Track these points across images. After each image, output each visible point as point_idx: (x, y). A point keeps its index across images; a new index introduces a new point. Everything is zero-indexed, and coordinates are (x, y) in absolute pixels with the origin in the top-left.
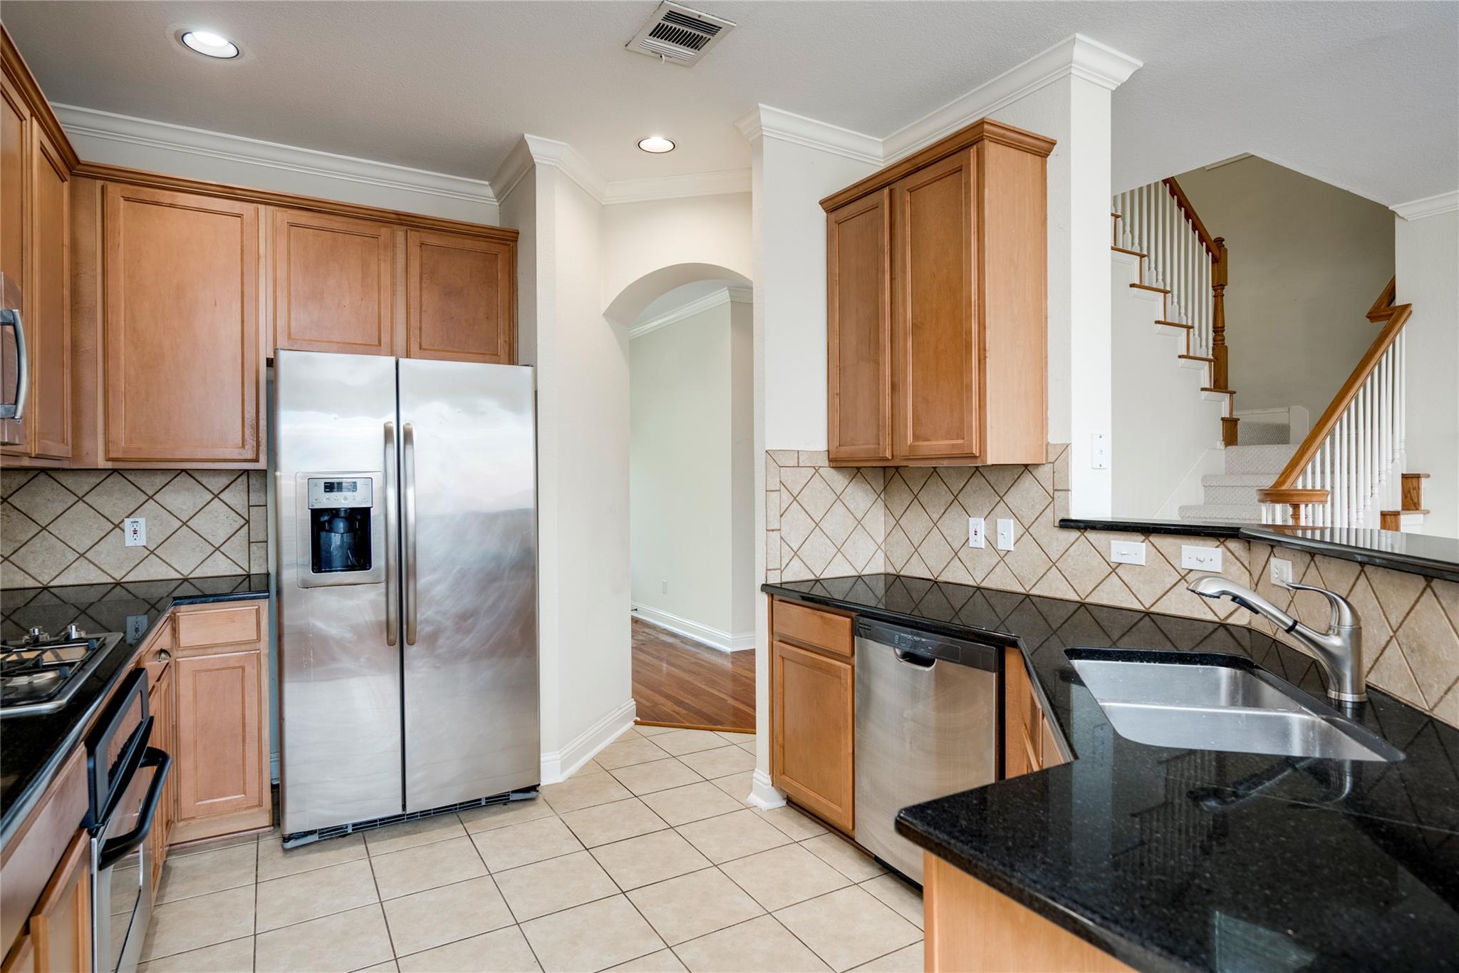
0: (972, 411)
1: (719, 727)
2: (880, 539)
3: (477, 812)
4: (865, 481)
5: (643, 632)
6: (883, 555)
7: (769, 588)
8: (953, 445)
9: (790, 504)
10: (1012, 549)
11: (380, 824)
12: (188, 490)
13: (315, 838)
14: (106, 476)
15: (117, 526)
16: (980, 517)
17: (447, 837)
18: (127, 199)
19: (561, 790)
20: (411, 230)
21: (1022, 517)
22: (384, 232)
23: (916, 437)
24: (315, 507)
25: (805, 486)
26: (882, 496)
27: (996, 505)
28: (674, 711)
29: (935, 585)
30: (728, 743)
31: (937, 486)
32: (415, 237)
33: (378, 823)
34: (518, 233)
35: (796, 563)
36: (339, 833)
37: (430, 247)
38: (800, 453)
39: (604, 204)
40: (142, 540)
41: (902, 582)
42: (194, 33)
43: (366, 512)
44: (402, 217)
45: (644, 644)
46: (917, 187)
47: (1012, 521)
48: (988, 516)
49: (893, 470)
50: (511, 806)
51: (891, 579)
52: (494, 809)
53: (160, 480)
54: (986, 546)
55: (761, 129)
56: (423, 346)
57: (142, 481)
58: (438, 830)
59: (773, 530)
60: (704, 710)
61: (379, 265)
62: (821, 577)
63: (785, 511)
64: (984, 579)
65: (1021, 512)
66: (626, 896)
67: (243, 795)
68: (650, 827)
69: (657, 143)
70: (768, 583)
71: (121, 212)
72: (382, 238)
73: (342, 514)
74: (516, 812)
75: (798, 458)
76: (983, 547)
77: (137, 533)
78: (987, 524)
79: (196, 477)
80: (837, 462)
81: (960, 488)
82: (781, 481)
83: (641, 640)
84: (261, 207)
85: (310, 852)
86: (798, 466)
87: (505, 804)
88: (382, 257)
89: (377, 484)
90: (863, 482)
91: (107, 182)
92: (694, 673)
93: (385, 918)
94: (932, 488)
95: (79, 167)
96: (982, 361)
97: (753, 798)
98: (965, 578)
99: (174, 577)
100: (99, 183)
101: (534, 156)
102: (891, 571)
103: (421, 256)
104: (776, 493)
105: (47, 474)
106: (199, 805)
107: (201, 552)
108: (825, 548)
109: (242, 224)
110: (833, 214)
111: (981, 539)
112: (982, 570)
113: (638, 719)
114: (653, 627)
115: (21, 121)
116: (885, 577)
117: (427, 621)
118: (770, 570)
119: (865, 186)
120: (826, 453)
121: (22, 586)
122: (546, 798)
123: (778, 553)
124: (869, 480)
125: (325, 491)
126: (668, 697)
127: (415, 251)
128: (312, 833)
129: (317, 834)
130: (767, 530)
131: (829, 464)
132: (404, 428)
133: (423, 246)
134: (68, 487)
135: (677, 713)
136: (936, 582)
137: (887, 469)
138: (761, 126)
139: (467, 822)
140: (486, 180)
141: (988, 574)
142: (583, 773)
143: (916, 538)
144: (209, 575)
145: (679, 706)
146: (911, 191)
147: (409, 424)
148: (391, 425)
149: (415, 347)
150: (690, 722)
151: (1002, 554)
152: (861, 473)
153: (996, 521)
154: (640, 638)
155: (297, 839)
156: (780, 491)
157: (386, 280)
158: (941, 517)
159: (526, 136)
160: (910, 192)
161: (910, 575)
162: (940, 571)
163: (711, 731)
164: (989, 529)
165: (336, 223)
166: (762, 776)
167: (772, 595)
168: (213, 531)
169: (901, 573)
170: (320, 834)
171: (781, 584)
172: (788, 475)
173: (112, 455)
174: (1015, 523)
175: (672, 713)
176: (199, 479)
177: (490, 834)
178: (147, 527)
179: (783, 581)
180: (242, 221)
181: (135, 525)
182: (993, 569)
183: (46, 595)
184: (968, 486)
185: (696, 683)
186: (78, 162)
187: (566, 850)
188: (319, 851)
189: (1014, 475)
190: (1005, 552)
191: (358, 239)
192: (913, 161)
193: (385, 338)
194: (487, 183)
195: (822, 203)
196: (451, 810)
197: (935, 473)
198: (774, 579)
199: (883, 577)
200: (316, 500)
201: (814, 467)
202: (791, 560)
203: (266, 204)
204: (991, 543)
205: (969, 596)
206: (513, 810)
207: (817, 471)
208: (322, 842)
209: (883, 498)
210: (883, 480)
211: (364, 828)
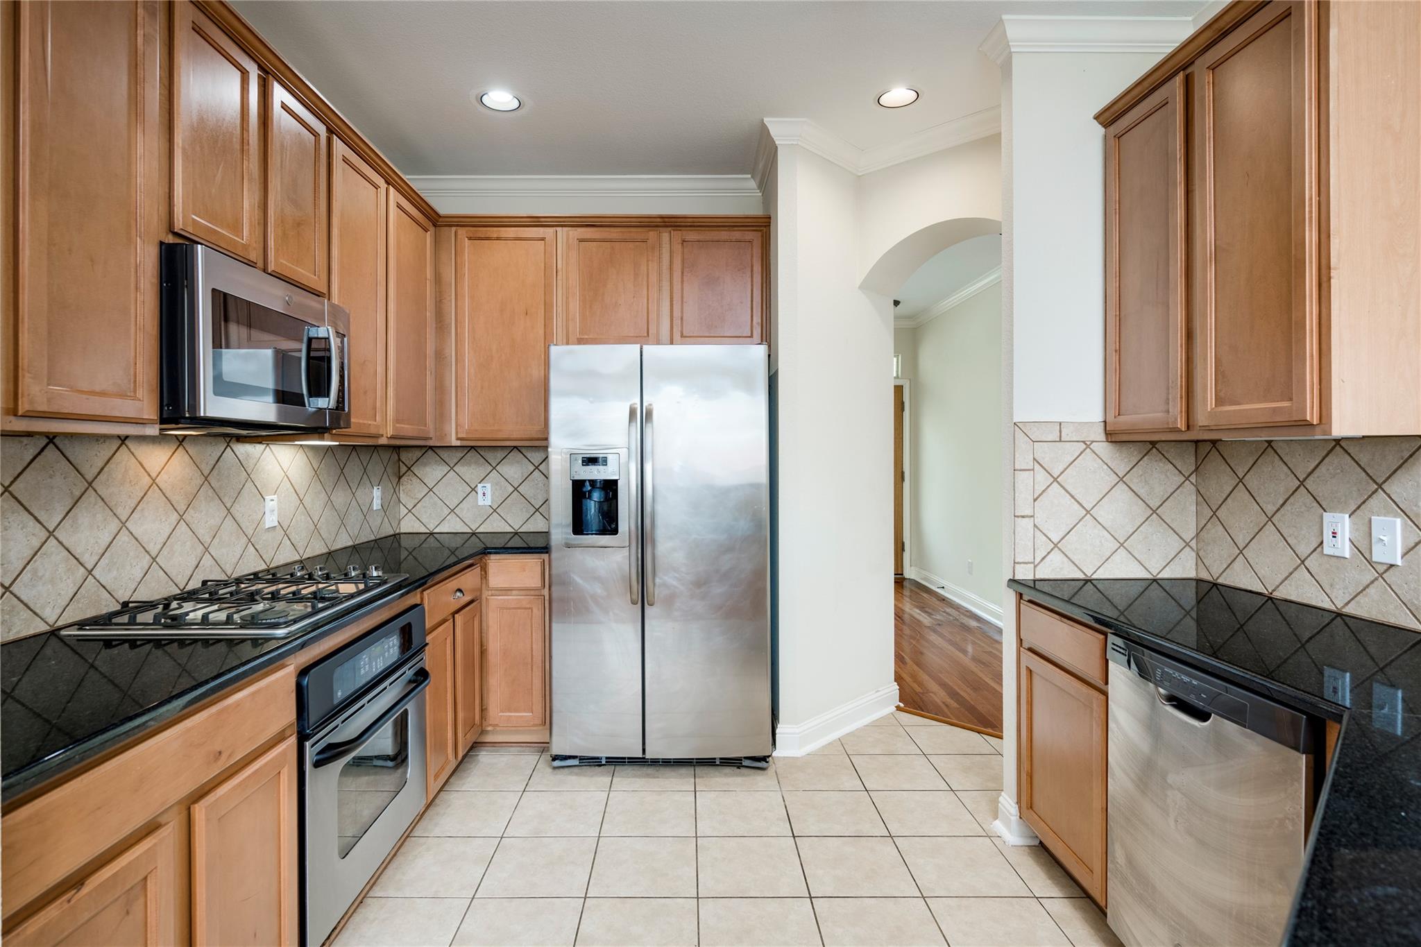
0: (1305, 359)
1: (990, 731)
2: (1189, 533)
3: (711, 770)
4: (1164, 460)
5: (944, 612)
6: (1194, 554)
7: (1015, 585)
8: (1274, 409)
9: (1048, 486)
10: (1399, 562)
11: (628, 762)
12: (518, 462)
13: (576, 762)
14: (466, 451)
15: (473, 489)
16: (1341, 512)
17: (677, 785)
18: (470, 239)
19: (794, 764)
20: (674, 230)
21: (1417, 515)
22: (652, 235)
23: (1219, 401)
24: (575, 478)
25: (1070, 465)
26: (1193, 479)
27: (1370, 496)
28: (944, 703)
29: (1270, 601)
30: (993, 751)
31: (1273, 467)
32: (677, 235)
33: (627, 760)
34: (770, 218)
35: (1056, 557)
36: (596, 762)
37: (690, 243)
38: (1062, 424)
39: (860, 174)
40: (488, 501)
41: (1220, 593)
42: (489, 94)
43: (615, 482)
44: (666, 220)
45: (939, 625)
46: (1221, 61)
47: (1398, 521)
48: (1355, 511)
49: (1208, 446)
50: (743, 770)
51: (1206, 587)
52: (727, 770)
53: (500, 454)
54: (1353, 555)
55: (1009, 45)
56: (685, 334)
57: (489, 455)
58: (672, 780)
59: (1023, 517)
60: (979, 708)
61: (648, 265)
62: (1094, 577)
63: (1040, 495)
64: (1349, 602)
65: (1415, 508)
66: (812, 903)
67: (531, 714)
68: (866, 829)
69: (899, 95)
70: (1016, 578)
71: (466, 249)
72: (650, 242)
73: (598, 485)
74: (744, 778)
75: (1060, 432)
76: (1347, 555)
77: (486, 495)
78: (1353, 524)
79: (524, 453)
80: (1114, 436)
81: (1309, 470)
82: (1034, 459)
83: (939, 620)
84: (559, 229)
85: (571, 774)
86: (1060, 441)
87: (739, 767)
88: (650, 258)
89: (623, 459)
90: (1161, 460)
91: (458, 228)
92: (984, 663)
93: (596, 853)
94: (1265, 470)
95: (441, 220)
96: (1324, 285)
97: (998, 826)
98: (1317, 596)
99: (508, 531)
100: (454, 229)
101: (775, 139)
102: (1204, 575)
103: (683, 253)
104: (1027, 472)
105: (433, 450)
106: (501, 716)
107: (526, 512)
108: (1101, 542)
109: (545, 245)
110: (1112, 128)
111: (1343, 544)
112: (1346, 588)
113: (902, 705)
114: (957, 608)
115: (377, 189)
116: (1197, 583)
117: (665, 585)
118: (1018, 563)
119: (1150, 80)
120: (1102, 424)
121: (419, 531)
122: (778, 771)
123: (1030, 544)
124: (1170, 458)
125: (583, 465)
126: (943, 685)
127: (678, 247)
128: (574, 757)
129: (578, 759)
130: (1015, 516)
131: (1107, 438)
132: (646, 409)
133: (684, 243)
134: (445, 459)
135: (947, 705)
136: (1271, 598)
137: (1199, 444)
138: (1008, 42)
139: (699, 777)
140: (748, 174)
141: (1355, 596)
142: (822, 754)
143: (1241, 537)
144: (532, 530)
145: (952, 698)
146: (1213, 68)
147: (650, 405)
148: (636, 406)
149: (677, 335)
150: (958, 718)
151: (1381, 569)
152: (1158, 450)
153: (1370, 521)
154: (938, 617)
155: (561, 760)
156: (1033, 470)
157: (654, 278)
158: (1278, 510)
159: (766, 120)
160: (1213, 70)
161: (1232, 584)
162: (1277, 584)
163: (979, 733)
164: (1357, 530)
165: (614, 233)
166: (1008, 802)
167: (1021, 595)
168: (535, 496)
169: (1220, 581)
170: (580, 760)
171: (1035, 581)
172: (1043, 452)
173: (459, 436)
174: (1404, 526)
175: (941, 704)
176: (525, 454)
177: (713, 795)
178: (492, 490)
179: (1038, 577)
180: (545, 243)
181: (484, 489)
182: (1364, 589)
183: (431, 539)
184: (1323, 468)
185: (981, 675)
186: (440, 216)
187: (774, 831)
188: (576, 774)
189: (1402, 451)
190: (1385, 567)
191: (631, 245)
192: (1216, 26)
193: (653, 330)
194: (750, 176)
195: (1097, 118)
196: (691, 762)
197: (1270, 449)
198: (1024, 574)
199: (1194, 583)
200: (576, 472)
201: (1084, 442)
202: (1049, 553)
203: (562, 226)
204: (1363, 551)
205: (1324, 624)
206: (743, 775)
207: (1088, 446)
208: (583, 767)
209: (1194, 481)
210: (1194, 459)
211: (615, 761)
